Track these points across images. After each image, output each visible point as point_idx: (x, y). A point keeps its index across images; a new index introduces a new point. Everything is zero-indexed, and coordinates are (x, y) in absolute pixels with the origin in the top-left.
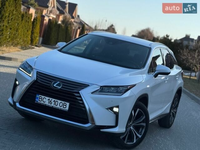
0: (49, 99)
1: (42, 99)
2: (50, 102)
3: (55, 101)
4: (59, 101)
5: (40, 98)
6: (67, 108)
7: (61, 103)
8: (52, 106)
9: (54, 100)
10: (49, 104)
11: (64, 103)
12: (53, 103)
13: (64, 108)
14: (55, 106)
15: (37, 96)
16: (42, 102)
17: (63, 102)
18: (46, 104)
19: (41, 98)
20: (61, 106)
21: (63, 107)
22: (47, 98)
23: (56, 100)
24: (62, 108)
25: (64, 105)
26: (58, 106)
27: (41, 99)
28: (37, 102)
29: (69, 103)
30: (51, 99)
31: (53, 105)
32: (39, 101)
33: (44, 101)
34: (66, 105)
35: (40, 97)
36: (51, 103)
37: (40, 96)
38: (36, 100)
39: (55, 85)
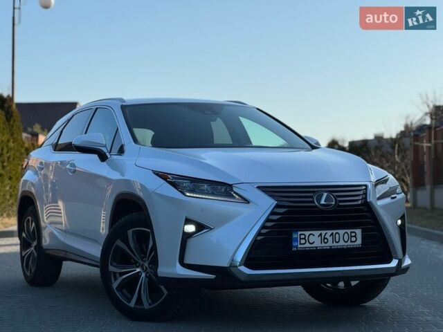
0: (321, 235)
1: (307, 238)
2: (325, 238)
3: (332, 234)
4: (341, 232)
5: (301, 239)
6: (359, 241)
7: (346, 235)
8: (331, 247)
9: (329, 232)
10: (323, 244)
11: (351, 232)
12: (330, 239)
13: (353, 243)
14: (335, 244)
15: (294, 236)
16: (307, 245)
17: (349, 231)
18: (316, 247)
19: (303, 237)
20: (346, 240)
21: (351, 242)
22: (317, 233)
23: (335, 232)
24: (349, 243)
25: (351, 236)
26: (342, 243)
27: (304, 239)
28: (297, 247)
29: (360, 230)
30: (323, 232)
31: (330, 244)
32: (299, 246)
33: (311, 242)
34: (355, 236)
35: (300, 235)
36: (326, 241)
37: (299, 233)
38: (295, 244)
39: (323, 202)
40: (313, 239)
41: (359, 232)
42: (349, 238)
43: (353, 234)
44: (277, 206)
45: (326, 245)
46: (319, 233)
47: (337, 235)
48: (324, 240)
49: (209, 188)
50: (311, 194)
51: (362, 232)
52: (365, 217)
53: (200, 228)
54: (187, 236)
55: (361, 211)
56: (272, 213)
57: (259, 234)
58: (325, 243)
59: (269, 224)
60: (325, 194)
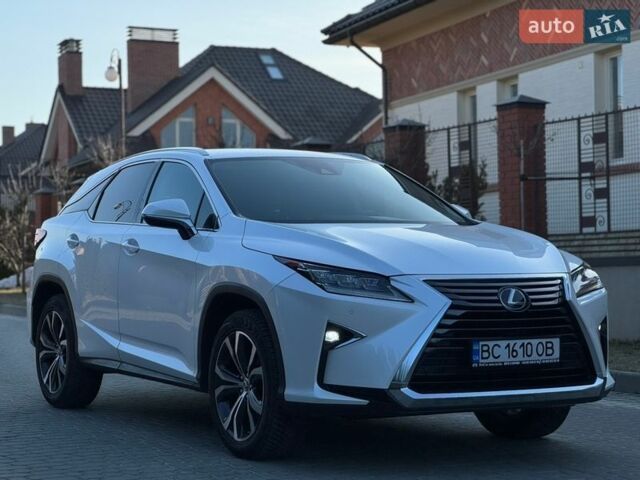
2: (513, 351)
3: (523, 345)
4: (535, 342)
5: (483, 351)
6: (557, 354)
7: (540, 346)
8: (521, 362)
9: (519, 342)
10: (511, 358)
11: (547, 343)
12: (520, 351)
13: (548, 358)
14: (526, 358)
15: (475, 348)
16: (491, 359)
17: (544, 341)
18: (503, 363)
19: (485, 348)
20: (540, 353)
21: (547, 355)
22: (503, 343)
23: (526, 342)
24: (544, 357)
25: (547, 348)
26: (535, 357)
27: (488, 351)
28: (478, 362)
29: (558, 340)
30: (512, 343)
31: (520, 358)
32: (481, 361)
33: (496, 355)
34: (552, 348)
35: (482, 346)
36: (515, 354)
37: (481, 343)
38: (475, 358)
39: (510, 301)
40: (499, 352)
41: (556, 342)
42: (544, 350)
43: (549, 345)
44: (452, 307)
45: (514, 359)
46: (507, 342)
47: (529, 346)
48: (513, 352)
49: (356, 281)
50: (495, 291)
51: (561, 342)
52: (563, 322)
53: (346, 335)
54: (329, 347)
55: (559, 313)
56: (446, 316)
57: (429, 344)
58: (514, 357)
59: (441, 331)
60: (513, 291)
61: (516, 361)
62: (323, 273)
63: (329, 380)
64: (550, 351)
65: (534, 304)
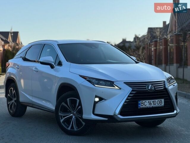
2: (150, 103)
3: (153, 101)
4: (156, 100)
6: (163, 104)
9: (152, 101)
10: (150, 106)
11: (160, 100)
12: (152, 103)
14: (154, 105)
15: (139, 103)
16: (144, 106)
17: (159, 100)
18: (147, 107)
19: (142, 103)
21: (160, 104)
22: (147, 101)
23: (154, 100)
24: (159, 105)
26: (157, 105)
27: (143, 103)
28: (140, 107)
30: (150, 101)
31: (152, 105)
32: (141, 107)
33: (145, 105)
34: (162, 102)
36: (151, 104)
37: (141, 101)
38: (139, 106)
40: (146, 104)
41: (163, 100)
42: (159, 103)
43: (161, 101)
44: (132, 91)
46: (149, 101)
47: (155, 102)
48: (150, 104)
49: (104, 83)
50: (145, 85)
51: (164, 100)
52: (165, 94)
53: (101, 99)
54: (95, 103)
55: (164, 92)
56: (131, 93)
57: (125, 102)
58: (151, 105)
59: (129, 98)
60: (150, 85)
61: (151, 106)
62: (94, 81)
63: (96, 112)
64: (161, 103)
65: (156, 89)
